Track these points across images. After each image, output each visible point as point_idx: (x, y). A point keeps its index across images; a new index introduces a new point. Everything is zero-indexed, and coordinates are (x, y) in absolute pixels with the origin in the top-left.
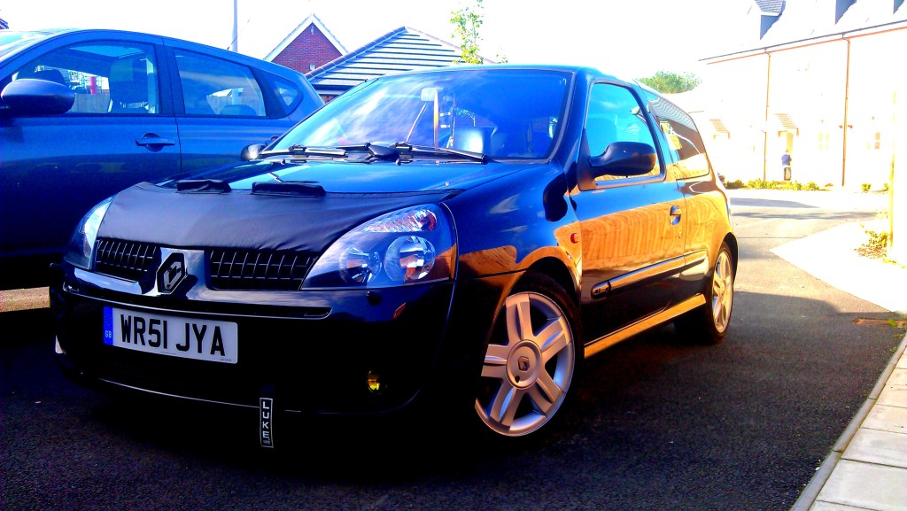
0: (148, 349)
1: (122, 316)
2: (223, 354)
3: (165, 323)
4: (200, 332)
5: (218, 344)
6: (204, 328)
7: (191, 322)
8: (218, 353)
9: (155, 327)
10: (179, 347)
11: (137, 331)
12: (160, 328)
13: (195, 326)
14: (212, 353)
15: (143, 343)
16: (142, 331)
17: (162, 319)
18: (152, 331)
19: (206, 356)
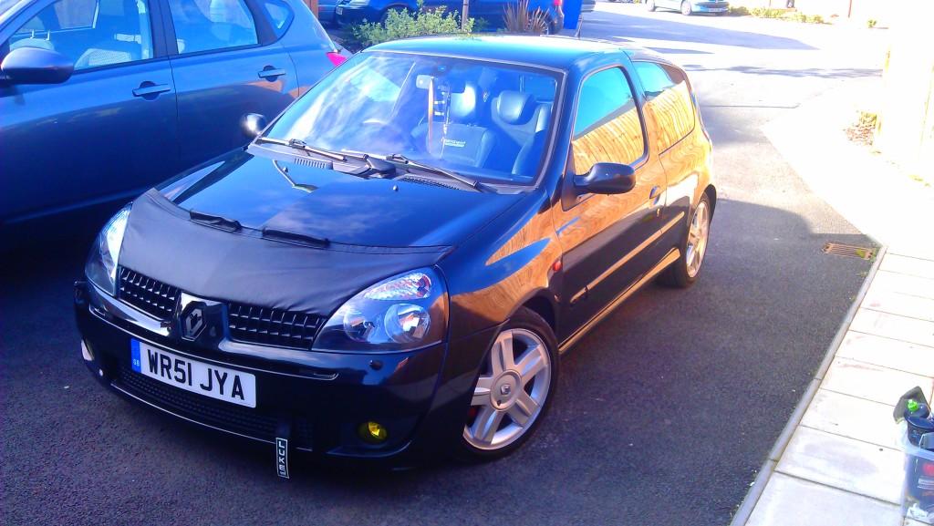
0: (173, 383)
1: (149, 351)
2: (242, 398)
3: (189, 365)
4: (221, 377)
5: (238, 390)
6: (225, 375)
7: (214, 368)
8: (238, 397)
9: (180, 366)
10: (202, 386)
11: (163, 366)
12: (185, 368)
13: (216, 372)
14: (233, 396)
15: (170, 378)
16: (168, 367)
17: (187, 361)
18: (177, 369)
19: (227, 397)
